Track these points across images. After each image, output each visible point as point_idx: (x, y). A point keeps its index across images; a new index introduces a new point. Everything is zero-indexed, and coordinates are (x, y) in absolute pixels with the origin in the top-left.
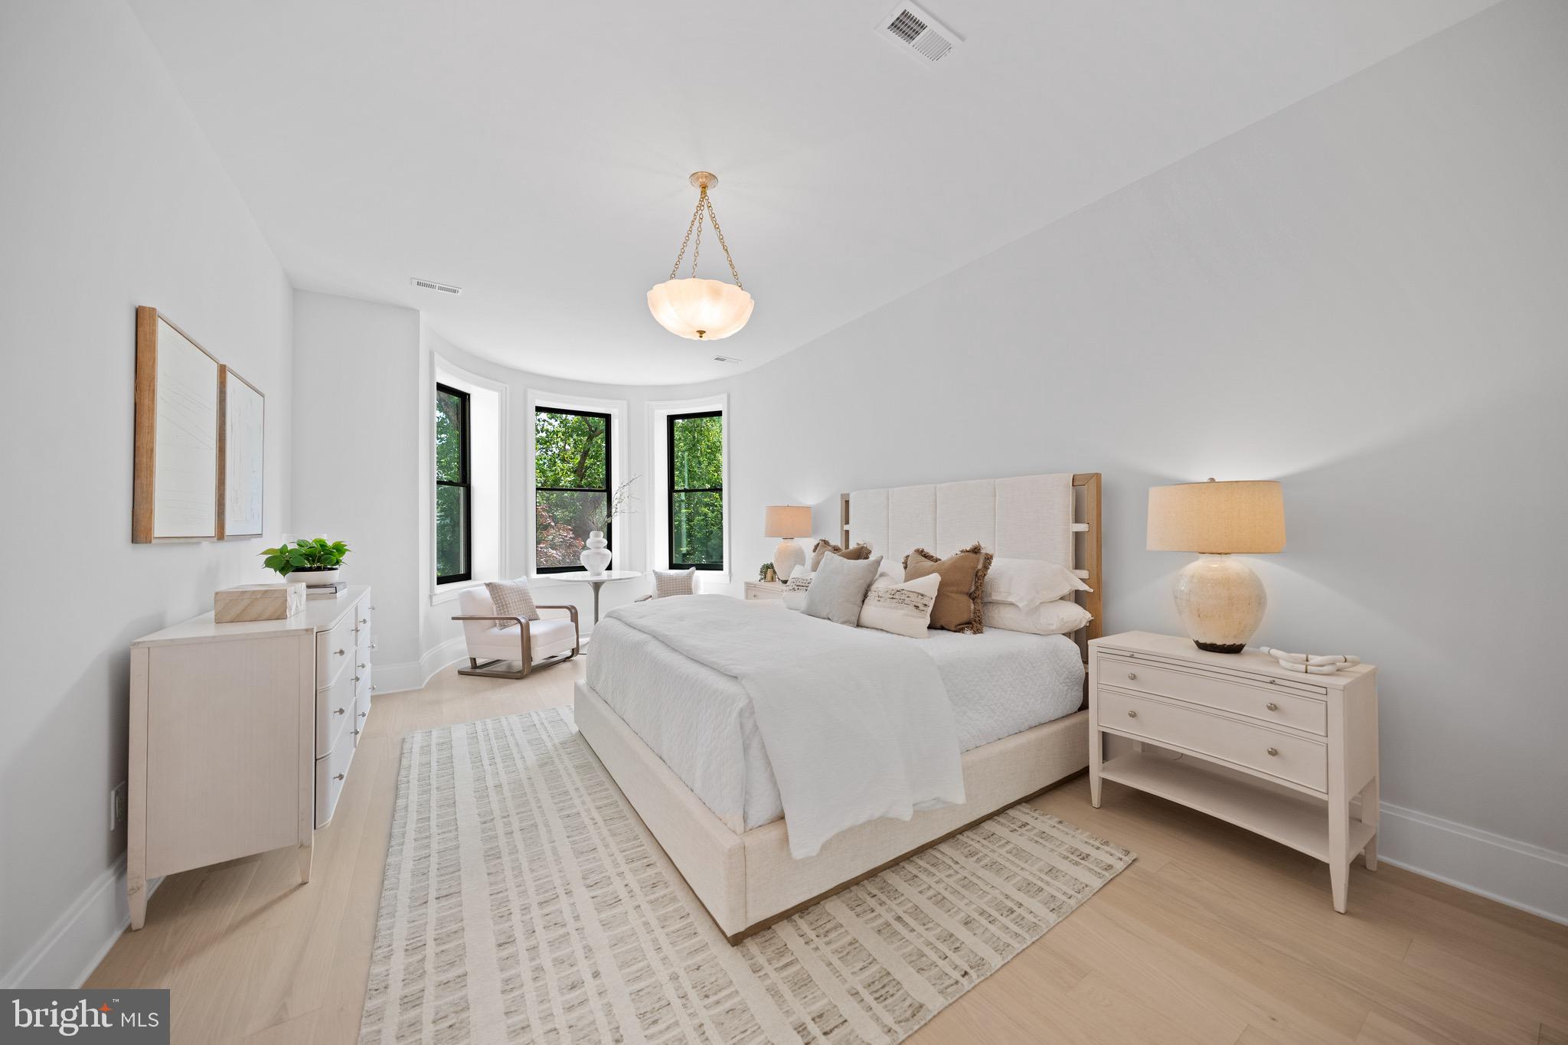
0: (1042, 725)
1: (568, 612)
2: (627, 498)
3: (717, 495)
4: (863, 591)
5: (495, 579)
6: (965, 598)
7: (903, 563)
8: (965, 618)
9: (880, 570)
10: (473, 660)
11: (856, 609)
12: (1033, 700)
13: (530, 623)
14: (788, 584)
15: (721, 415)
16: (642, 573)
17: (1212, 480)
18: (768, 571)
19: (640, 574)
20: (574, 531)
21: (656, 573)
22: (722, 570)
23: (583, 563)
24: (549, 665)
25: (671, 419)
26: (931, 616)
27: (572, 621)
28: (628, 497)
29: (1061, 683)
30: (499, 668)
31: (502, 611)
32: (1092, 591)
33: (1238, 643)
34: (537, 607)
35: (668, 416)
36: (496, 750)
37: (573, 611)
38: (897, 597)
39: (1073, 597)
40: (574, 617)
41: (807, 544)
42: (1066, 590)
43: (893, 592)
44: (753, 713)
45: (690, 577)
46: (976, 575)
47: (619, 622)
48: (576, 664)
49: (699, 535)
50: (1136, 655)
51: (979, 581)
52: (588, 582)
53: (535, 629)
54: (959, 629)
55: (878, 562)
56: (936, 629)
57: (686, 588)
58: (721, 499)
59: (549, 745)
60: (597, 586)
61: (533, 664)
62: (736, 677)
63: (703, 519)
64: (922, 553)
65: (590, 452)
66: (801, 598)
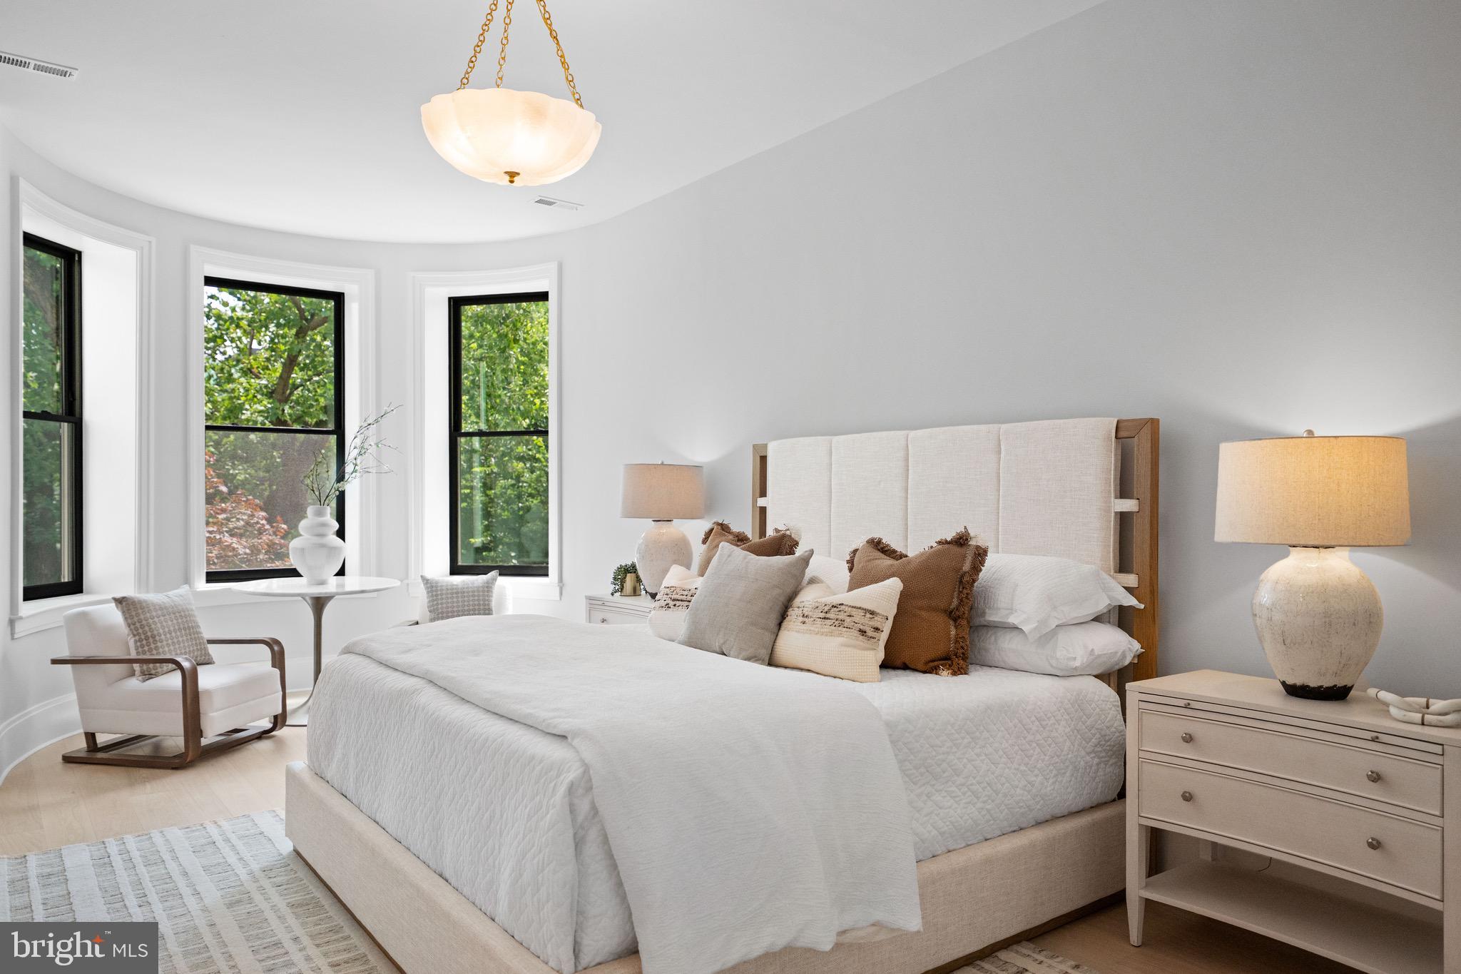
0: (1055, 819)
1: (265, 650)
2: (374, 446)
3: (538, 440)
4: (778, 608)
5: (129, 591)
6: (940, 619)
7: (848, 562)
8: (940, 650)
9: (810, 572)
10: (91, 737)
11: (768, 637)
12: (1040, 778)
13: (200, 669)
14: (657, 598)
15: (547, 299)
16: (402, 581)
17: (1310, 432)
18: (627, 577)
19: (397, 583)
20: (269, 506)
21: (426, 581)
22: (547, 575)
23: (293, 562)
24: (232, 744)
25: (456, 304)
26: (886, 648)
27: (274, 666)
28: (377, 445)
29: (1088, 754)
30: (143, 750)
31: (146, 648)
32: (1142, 606)
33: (1341, 682)
34: (211, 642)
35: (450, 299)
36: (148, 884)
37: (276, 648)
38: (833, 616)
39: (1115, 617)
40: (278, 659)
41: (694, 529)
42: (1102, 605)
43: (826, 609)
44: (589, 789)
45: (488, 587)
46: (961, 582)
47: (367, 661)
48: (280, 743)
49: (505, 515)
50: (1194, 705)
51: (965, 591)
52: (303, 596)
53: (207, 679)
54: (930, 668)
55: (805, 561)
56: (895, 668)
57: (481, 605)
58: (547, 447)
59: (243, 873)
60: (319, 604)
61: (204, 742)
62: (564, 737)
63: (513, 485)
64: (878, 545)
65: (301, 358)
66: (679, 620)
